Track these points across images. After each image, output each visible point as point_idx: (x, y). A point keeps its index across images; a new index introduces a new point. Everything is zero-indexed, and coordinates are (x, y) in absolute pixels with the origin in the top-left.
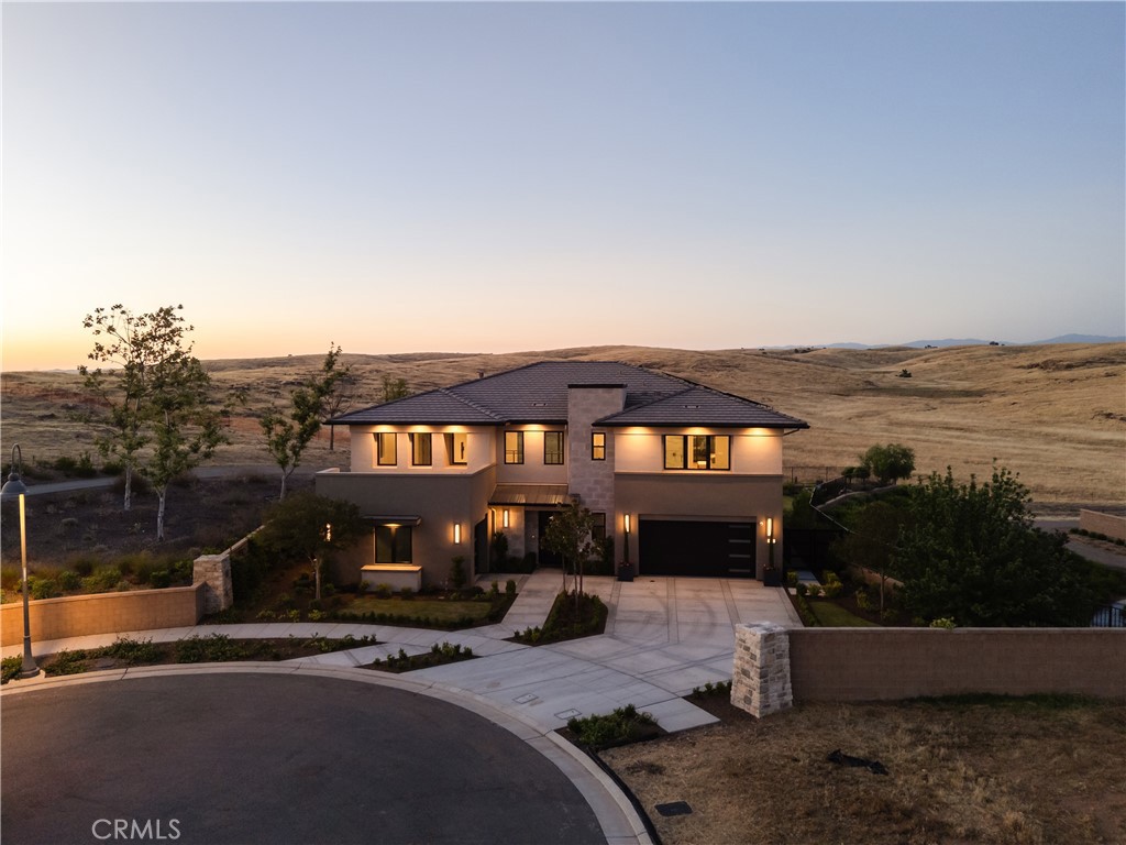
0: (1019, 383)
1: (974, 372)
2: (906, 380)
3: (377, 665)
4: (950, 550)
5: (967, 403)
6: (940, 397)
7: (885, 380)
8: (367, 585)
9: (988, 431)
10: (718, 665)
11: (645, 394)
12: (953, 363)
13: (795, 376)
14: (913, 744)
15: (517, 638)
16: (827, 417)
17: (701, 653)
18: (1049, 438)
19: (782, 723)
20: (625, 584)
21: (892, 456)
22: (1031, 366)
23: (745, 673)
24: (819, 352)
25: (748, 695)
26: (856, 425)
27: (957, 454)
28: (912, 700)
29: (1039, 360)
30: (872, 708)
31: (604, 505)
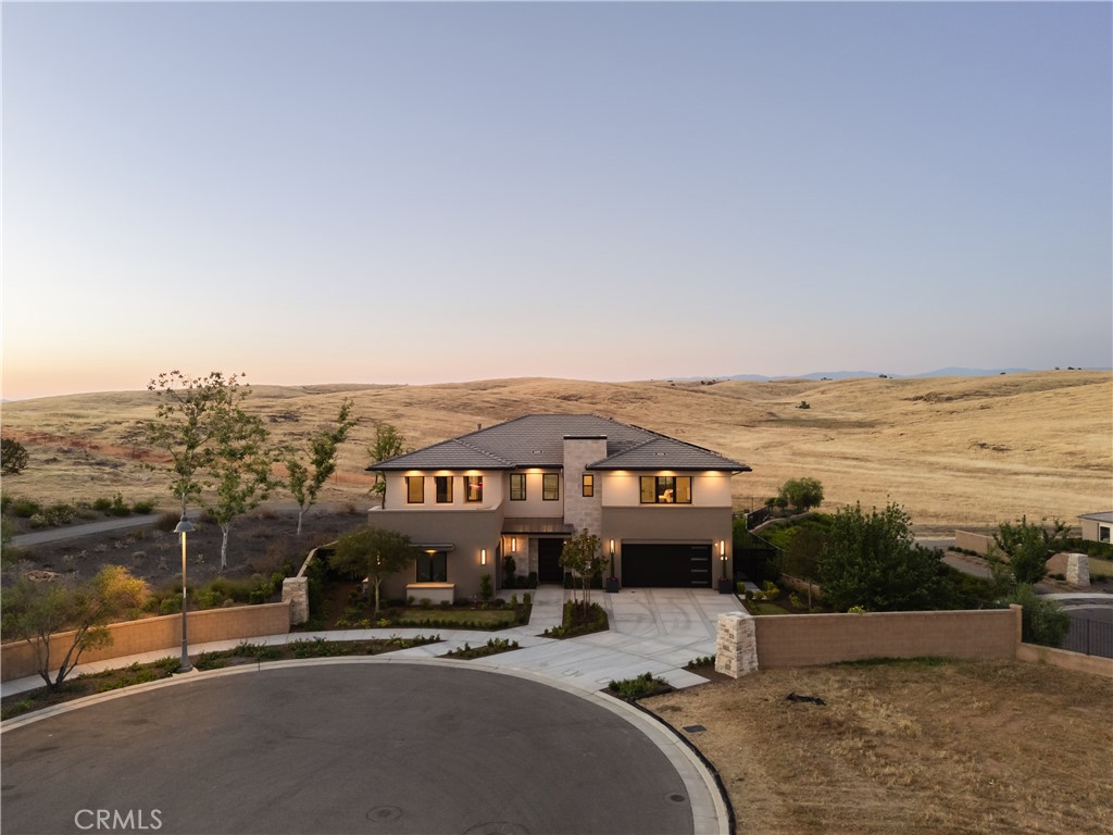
0: (906, 414)
1: (866, 403)
2: (806, 411)
3: (450, 655)
4: (859, 560)
5: (860, 433)
6: (836, 428)
7: (786, 411)
8: (412, 599)
9: (882, 461)
10: (699, 647)
11: (620, 443)
12: (847, 395)
13: (705, 408)
14: (841, 688)
15: (546, 634)
16: (737, 448)
17: (685, 641)
18: (932, 467)
19: (753, 680)
20: (613, 595)
21: (804, 488)
22: (916, 399)
23: (726, 648)
24: (724, 384)
25: (728, 664)
26: (763, 455)
27: (854, 483)
28: (837, 664)
29: (923, 393)
30: (812, 669)
31: (593, 532)
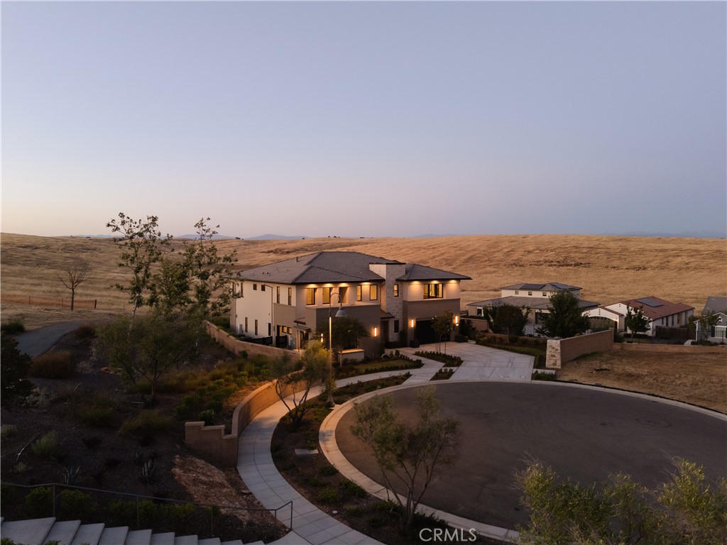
22: (269, 252)
23: (553, 356)
25: (554, 363)
29: (270, 249)
31: (399, 316)
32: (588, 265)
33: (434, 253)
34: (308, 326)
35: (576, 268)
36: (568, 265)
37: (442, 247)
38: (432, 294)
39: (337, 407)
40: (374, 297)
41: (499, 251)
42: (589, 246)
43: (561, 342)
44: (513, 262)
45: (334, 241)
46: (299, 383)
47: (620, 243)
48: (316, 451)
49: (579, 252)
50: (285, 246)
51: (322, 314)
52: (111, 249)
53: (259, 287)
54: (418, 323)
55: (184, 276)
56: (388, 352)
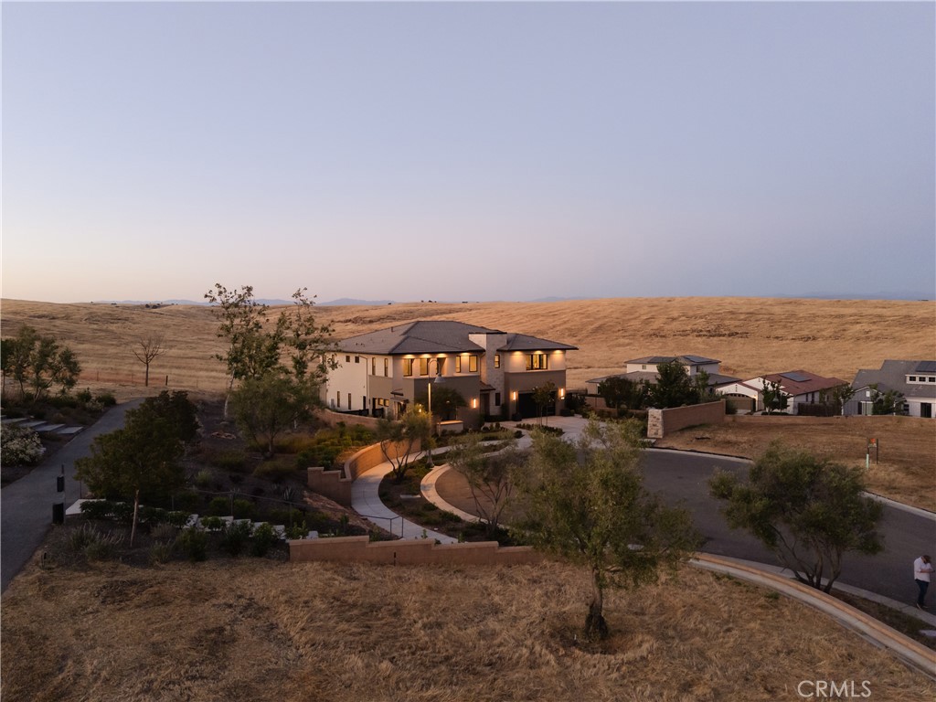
25: (656, 432)
28: (682, 430)
31: (500, 389)
32: (745, 335)
33: (554, 321)
34: (405, 397)
35: (730, 338)
36: (720, 335)
37: (565, 313)
38: (536, 365)
39: (436, 468)
40: (473, 368)
41: (635, 319)
42: (748, 311)
43: (663, 412)
44: (652, 332)
45: (430, 307)
46: (401, 443)
47: (788, 307)
48: (419, 496)
49: (735, 319)
50: (366, 314)
51: (420, 384)
52: (147, 319)
53: (352, 358)
54: (520, 396)
55: (274, 348)
56: (488, 425)
